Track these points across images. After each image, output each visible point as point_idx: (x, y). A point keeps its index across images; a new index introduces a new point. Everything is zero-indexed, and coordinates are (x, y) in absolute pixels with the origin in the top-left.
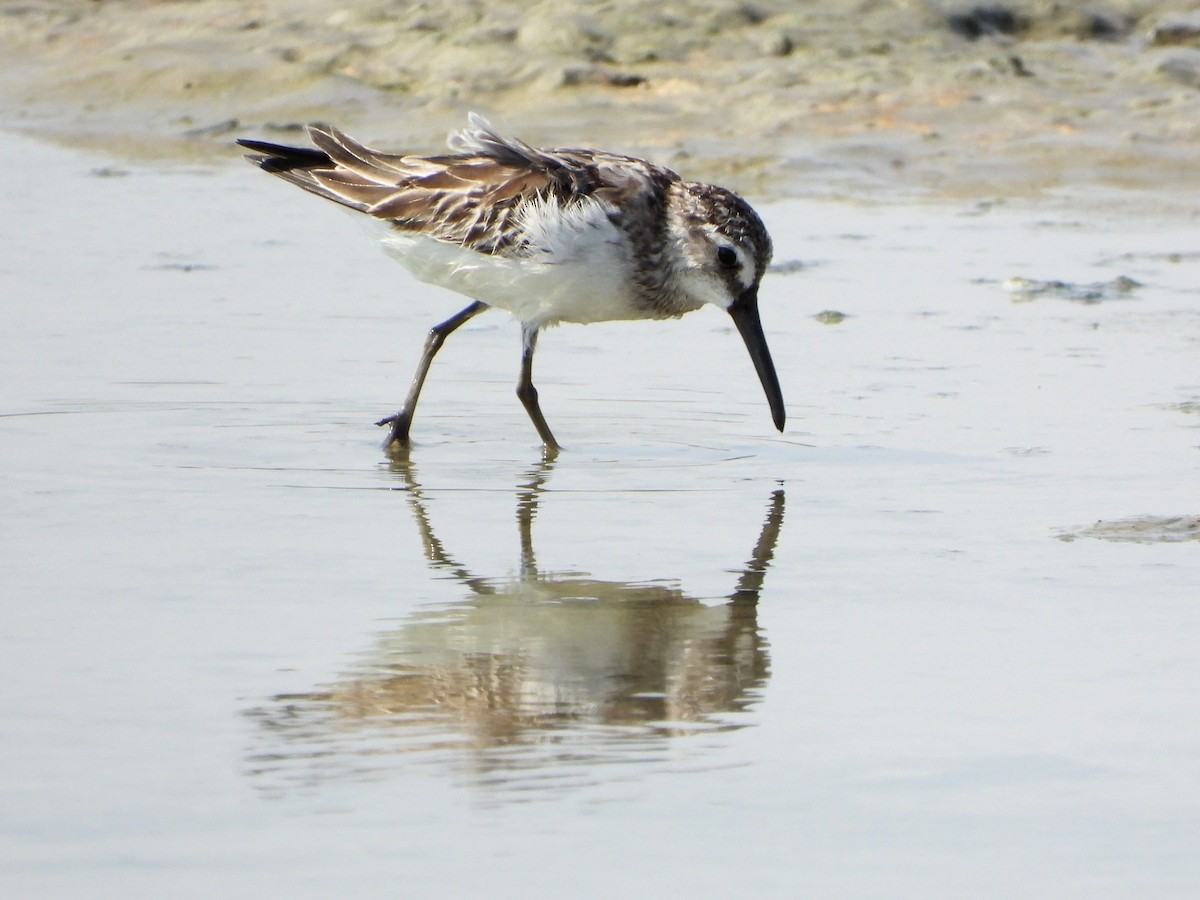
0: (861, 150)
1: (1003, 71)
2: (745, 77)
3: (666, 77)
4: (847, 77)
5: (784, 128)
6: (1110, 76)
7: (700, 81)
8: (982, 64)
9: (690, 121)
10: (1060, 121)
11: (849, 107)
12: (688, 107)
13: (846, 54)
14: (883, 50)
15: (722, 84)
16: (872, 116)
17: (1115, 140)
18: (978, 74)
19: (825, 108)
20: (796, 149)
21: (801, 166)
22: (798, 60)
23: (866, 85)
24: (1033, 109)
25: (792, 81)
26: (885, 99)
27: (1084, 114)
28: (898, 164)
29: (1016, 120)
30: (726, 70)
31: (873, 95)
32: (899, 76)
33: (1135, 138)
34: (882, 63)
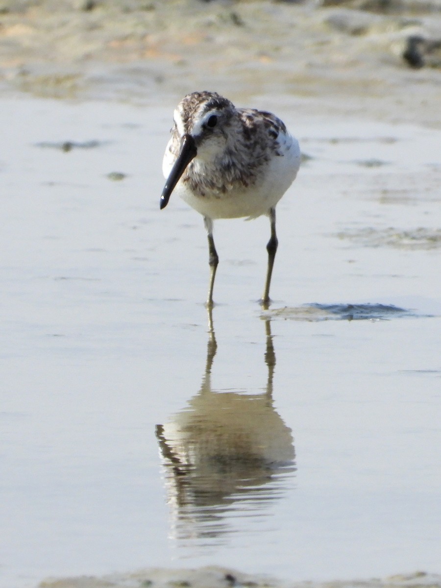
0: (136, 71)
1: (225, 21)
2: (63, 24)
3: (13, 24)
4: (128, 25)
5: (88, 57)
6: (292, 26)
7: (35, 26)
8: (212, 17)
9: (28, 52)
10: (262, 54)
11: (130, 43)
12: (27, 43)
13: (127, 10)
14: (150, 8)
15: (49, 29)
16: (143, 50)
17: (296, 67)
18: (210, 24)
19: (114, 44)
20: (95, 70)
21: (98, 81)
22: (97, 14)
23: (140, 30)
24: (243, 46)
25: (93, 27)
26: (152, 39)
27: (277, 49)
28: (160, 79)
29: (234, 53)
30: (52, 19)
31: (144, 37)
32: (161, 25)
33: (310, 65)
34: (150, 16)
